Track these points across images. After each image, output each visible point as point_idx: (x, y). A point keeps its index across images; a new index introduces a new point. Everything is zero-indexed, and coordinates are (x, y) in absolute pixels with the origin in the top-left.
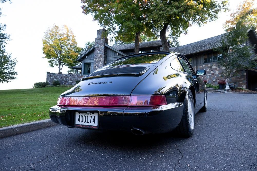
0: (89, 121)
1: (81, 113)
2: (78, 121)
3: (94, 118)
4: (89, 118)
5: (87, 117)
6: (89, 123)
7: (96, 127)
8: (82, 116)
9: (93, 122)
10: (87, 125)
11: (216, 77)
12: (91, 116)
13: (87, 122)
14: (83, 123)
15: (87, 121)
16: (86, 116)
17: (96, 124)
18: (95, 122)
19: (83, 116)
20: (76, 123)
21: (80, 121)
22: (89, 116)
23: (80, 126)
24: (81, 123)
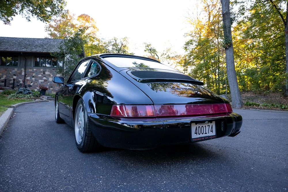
1: (198, 124)
2: (195, 133)
3: (212, 127)
5: (204, 128)
6: (207, 133)
7: (215, 137)
8: (199, 127)
10: (205, 137)
11: (49, 84)
12: (209, 126)
13: (205, 134)
14: (201, 135)
15: (205, 132)
16: (204, 126)
18: (212, 131)
20: (193, 137)
22: (206, 126)
23: (198, 139)
24: (198, 136)
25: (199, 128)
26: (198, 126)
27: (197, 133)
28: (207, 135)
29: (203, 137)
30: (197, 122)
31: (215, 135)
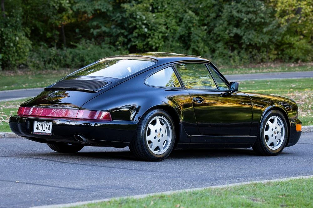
0: (45, 129)
1: (39, 122)
3: (49, 126)
4: (46, 126)
5: (43, 126)
7: (50, 134)
9: (48, 130)
10: (43, 133)
12: (47, 125)
14: (40, 131)
15: (43, 129)
16: (43, 124)
17: (50, 132)
18: (49, 130)
19: (41, 124)
20: (34, 131)
22: (45, 124)
23: (38, 133)
24: (38, 131)
26: (39, 123)
27: (37, 129)
28: (45, 132)
30: (38, 121)
31: (51, 132)
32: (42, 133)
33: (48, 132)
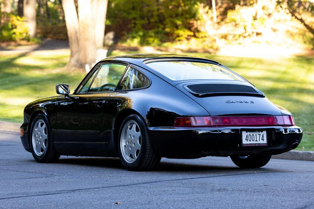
0: (258, 140)
2: (246, 140)
3: (263, 136)
4: (258, 136)
5: (255, 136)
7: (266, 145)
9: (262, 140)
12: (260, 135)
14: (252, 142)
15: (255, 140)
18: (263, 140)
20: (243, 143)
21: (248, 140)
22: (257, 134)
23: (248, 145)
24: (249, 142)
25: (250, 136)
26: (248, 133)
27: (247, 140)
28: (258, 142)
29: (253, 144)
30: (247, 130)
31: (266, 143)
32: (255, 144)
33: (261, 142)
